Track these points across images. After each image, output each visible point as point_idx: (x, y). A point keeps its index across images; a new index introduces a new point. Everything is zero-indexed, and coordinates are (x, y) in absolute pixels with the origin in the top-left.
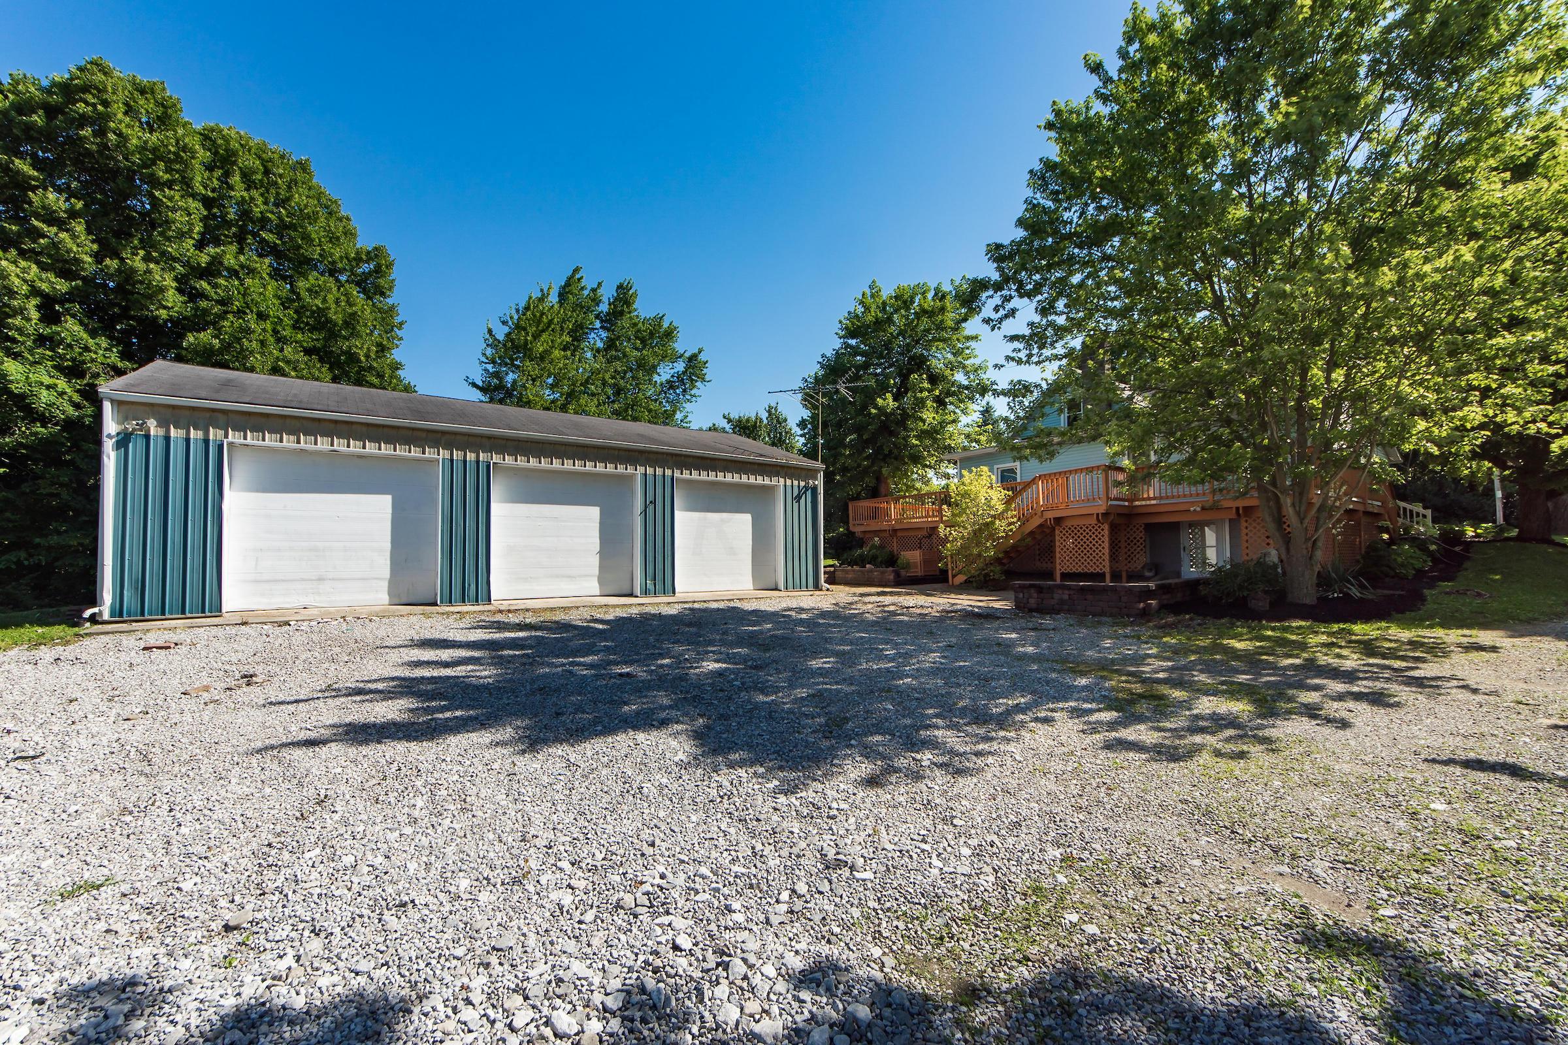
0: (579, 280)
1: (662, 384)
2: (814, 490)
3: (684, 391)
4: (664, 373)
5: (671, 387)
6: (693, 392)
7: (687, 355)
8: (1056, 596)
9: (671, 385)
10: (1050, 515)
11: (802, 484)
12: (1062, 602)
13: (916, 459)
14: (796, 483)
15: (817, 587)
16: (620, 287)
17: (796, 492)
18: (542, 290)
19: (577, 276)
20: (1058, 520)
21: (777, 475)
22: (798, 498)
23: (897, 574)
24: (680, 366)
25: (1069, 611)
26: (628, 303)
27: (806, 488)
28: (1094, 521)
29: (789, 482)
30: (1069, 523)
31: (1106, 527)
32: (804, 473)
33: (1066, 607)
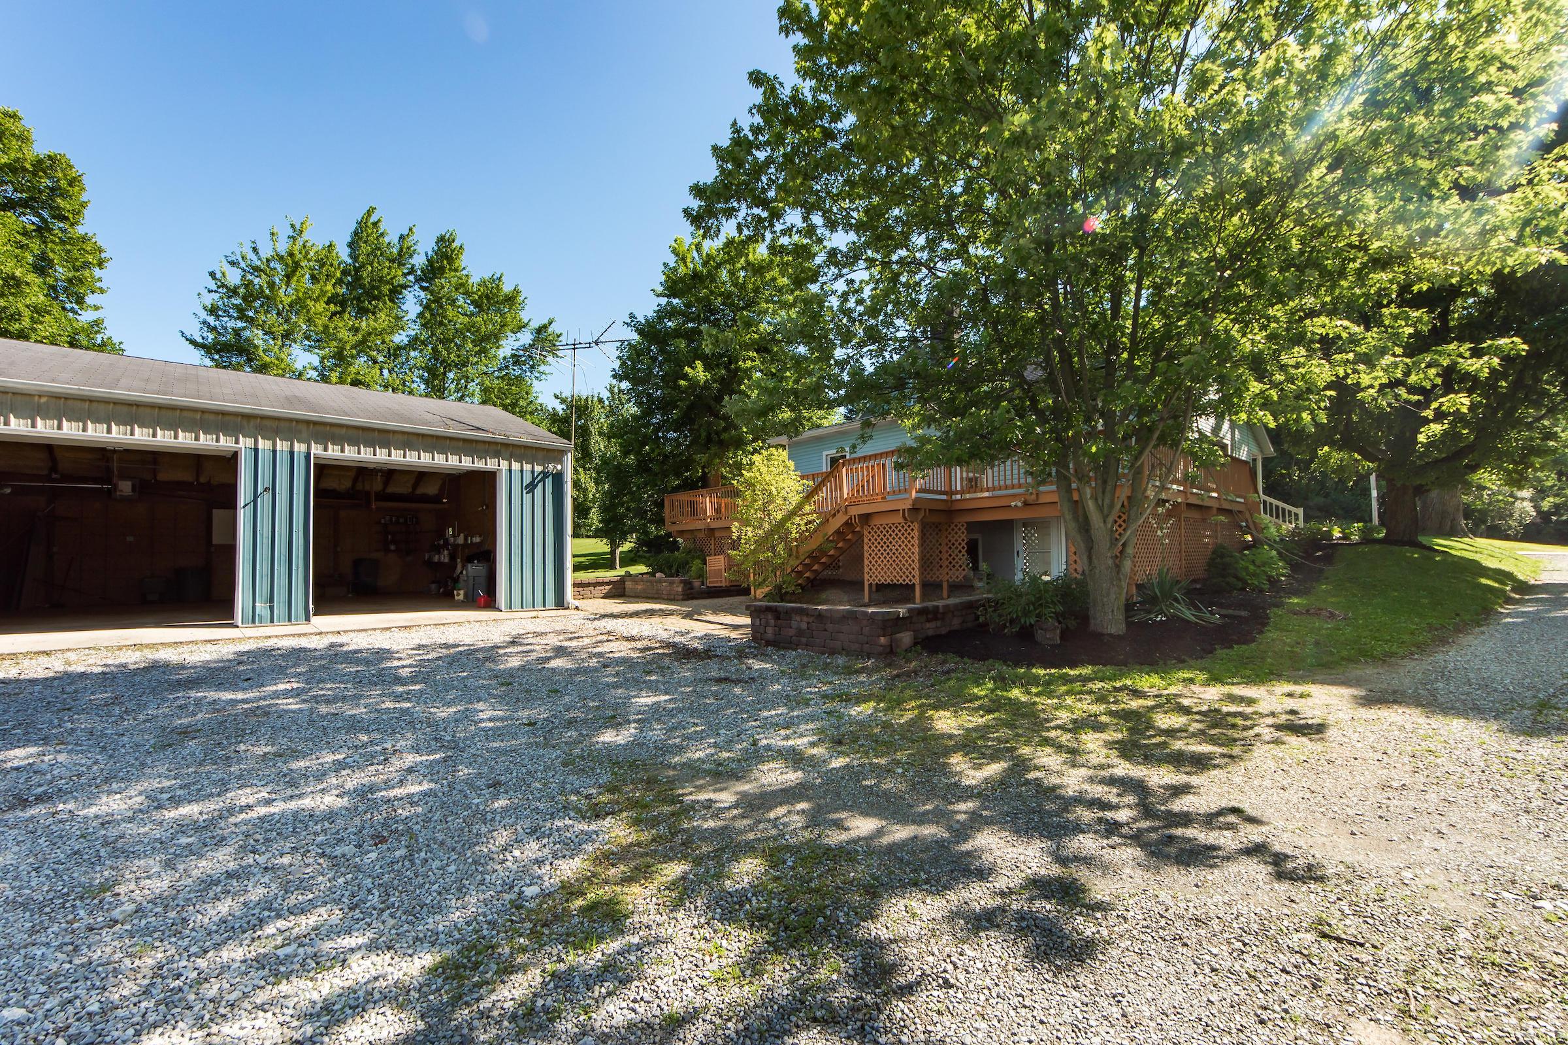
0: (375, 224)
1: (505, 358)
2: (558, 478)
3: (532, 367)
4: (508, 346)
5: (516, 363)
6: (542, 368)
7: (535, 324)
8: (794, 624)
9: (516, 360)
10: (855, 511)
11: (538, 469)
12: (800, 633)
13: (739, 443)
14: (527, 467)
15: (560, 603)
16: (441, 239)
17: (527, 479)
18: (293, 226)
19: (373, 219)
20: (866, 518)
21: (497, 455)
22: (531, 487)
23: (688, 584)
24: (526, 338)
25: (807, 646)
26: (451, 260)
27: (545, 475)
28: (899, 519)
29: (516, 466)
30: (876, 521)
31: (916, 526)
32: (540, 454)
33: (804, 640)
